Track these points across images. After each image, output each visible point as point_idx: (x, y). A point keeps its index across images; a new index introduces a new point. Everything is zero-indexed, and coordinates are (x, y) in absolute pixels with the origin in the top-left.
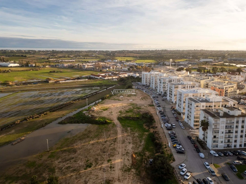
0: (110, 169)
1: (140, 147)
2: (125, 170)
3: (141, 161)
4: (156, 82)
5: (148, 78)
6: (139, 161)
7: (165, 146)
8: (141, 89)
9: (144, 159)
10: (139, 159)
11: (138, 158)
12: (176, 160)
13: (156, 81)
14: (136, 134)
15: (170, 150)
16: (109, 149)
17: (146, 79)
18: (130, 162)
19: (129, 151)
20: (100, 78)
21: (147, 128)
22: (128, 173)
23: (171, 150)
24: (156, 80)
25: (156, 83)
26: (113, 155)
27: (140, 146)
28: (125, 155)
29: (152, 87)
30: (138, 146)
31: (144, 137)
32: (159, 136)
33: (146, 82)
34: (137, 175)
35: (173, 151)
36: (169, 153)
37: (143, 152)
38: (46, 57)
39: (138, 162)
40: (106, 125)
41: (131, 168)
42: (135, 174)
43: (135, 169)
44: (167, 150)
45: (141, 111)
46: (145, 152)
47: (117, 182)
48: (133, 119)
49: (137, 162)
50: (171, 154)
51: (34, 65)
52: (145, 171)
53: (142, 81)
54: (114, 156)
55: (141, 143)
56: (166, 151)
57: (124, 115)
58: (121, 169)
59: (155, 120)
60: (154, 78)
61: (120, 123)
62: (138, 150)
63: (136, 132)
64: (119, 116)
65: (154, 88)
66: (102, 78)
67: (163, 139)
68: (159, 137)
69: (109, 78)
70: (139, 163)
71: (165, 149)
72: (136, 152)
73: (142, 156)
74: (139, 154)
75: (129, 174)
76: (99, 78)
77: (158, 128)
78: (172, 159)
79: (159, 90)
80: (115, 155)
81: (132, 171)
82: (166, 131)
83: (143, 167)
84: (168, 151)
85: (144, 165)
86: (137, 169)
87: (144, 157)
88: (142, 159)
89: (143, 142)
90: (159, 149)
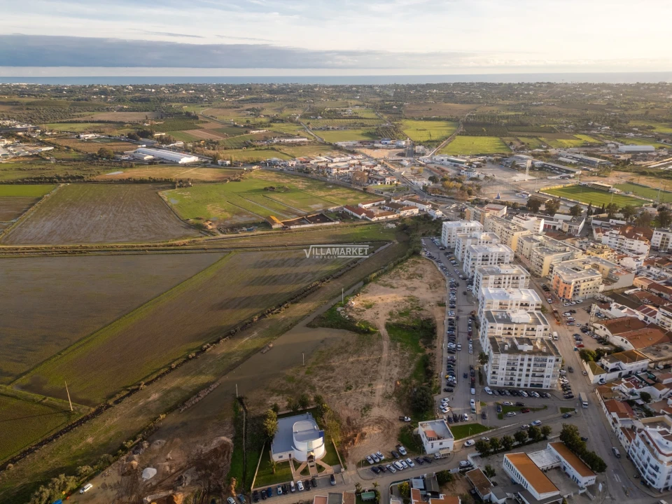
0: (370, 394)
1: (408, 373)
2: (386, 397)
3: (405, 389)
5: (453, 235)
6: (402, 389)
7: (436, 376)
8: (435, 259)
9: (408, 388)
11: (402, 386)
12: (441, 393)
13: (463, 247)
14: (407, 355)
15: (440, 381)
16: (371, 371)
17: (450, 236)
18: (392, 388)
19: (393, 376)
21: (423, 347)
22: (388, 400)
26: (375, 379)
27: (408, 371)
28: (388, 381)
29: (457, 255)
30: (405, 371)
31: (415, 360)
32: (434, 361)
33: (449, 241)
34: (397, 403)
35: (443, 382)
37: (409, 379)
40: (369, 336)
41: (392, 395)
42: (395, 401)
44: (437, 381)
45: (423, 314)
46: (412, 379)
48: (408, 329)
49: (400, 390)
51: (228, 162)
52: (407, 400)
53: (441, 234)
55: (409, 367)
56: (435, 382)
57: (396, 320)
58: (382, 396)
60: (461, 240)
61: (388, 333)
62: (404, 376)
63: (407, 351)
64: (387, 321)
65: (459, 258)
66: (367, 218)
67: (437, 366)
68: (433, 363)
69: (381, 218)
70: (402, 391)
71: (435, 379)
72: (402, 378)
73: (408, 384)
74: (405, 382)
76: (360, 217)
77: (436, 349)
78: (437, 392)
80: (377, 379)
81: (393, 399)
82: (445, 355)
83: (405, 396)
85: (407, 394)
86: (398, 397)
87: (409, 385)
88: (406, 387)
89: (413, 367)
90: (428, 378)
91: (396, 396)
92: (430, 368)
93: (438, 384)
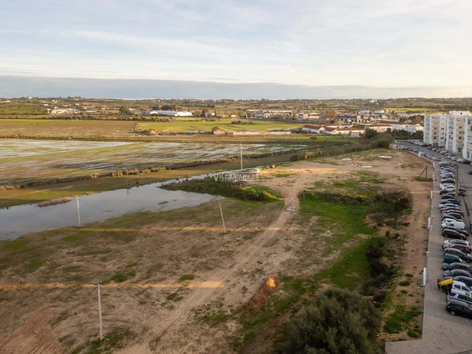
0: (163, 300)
1: (314, 266)
2: (206, 317)
3: (285, 306)
4: (460, 133)
5: (441, 126)
6: (275, 304)
7: (404, 279)
8: (412, 150)
9: (300, 303)
10: (283, 297)
11: (283, 294)
12: (423, 336)
13: (460, 130)
14: (328, 234)
15: (418, 294)
16: (215, 251)
17: (435, 129)
18: (244, 296)
19: (266, 268)
20: (321, 132)
21: (372, 224)
22: (208, 327)
23: (423, 296)
24: (460, 128)
25: (461, 135)
26: (211, 266)
27: (317, 262)
28: (246, 276)
29: (450, 147)
30: (308, 261)
31: (347, 245)
32: (400, 249)
33: (435, 138)
34: (230, 345)
35: (433, 299)
36: (407, 304)
37: (313, 280)
38: (244, 107)
39: (272, 303)
40: (259, 203)
41: (231, 316)
42: (228, 338)
43: (241, 323)
44: (404, 292)
45: (381, 189)
46: (322, 283)
47: (145, 345)
48: (344, 200)
49: (269, 304)
50: (414, 309)
51: (213, 114)
52: (275, 342)
53: (424, 137)
54: (211, 269)
55: (324, 256)
56: (398, 296)
57: (323, 190)
58: (196, 311)
59: (413, 209)
60: (455, 121)
61: (301, 204)
62: (299, 271)
63: (331, 229)
64: (306, 189)
65: (455, 150)
66: (326, 132)
67: (409, 258)
68: (397, 251)
69: (342, 132)
70: (272, 309)
71: (400, 288)
72: (290, 275)
73: (303, 291)
74: (297, 285)
75: (206, 334)
76: (318, 131)
77: (409, 228)
78: (406, 328)
79: (468, 153)
80: (217, 269)
81: (226, 327)
82: (436, 239)
83: (275, 326)
84: (410, 295)
85: (286, 318)
86: (248, 325)
87: (306, 296)
88: (293, 300)
89: (334, 256)
90: (377, 285)
91: (241, 321)
92: (385, 261)
93: (409, 302)
